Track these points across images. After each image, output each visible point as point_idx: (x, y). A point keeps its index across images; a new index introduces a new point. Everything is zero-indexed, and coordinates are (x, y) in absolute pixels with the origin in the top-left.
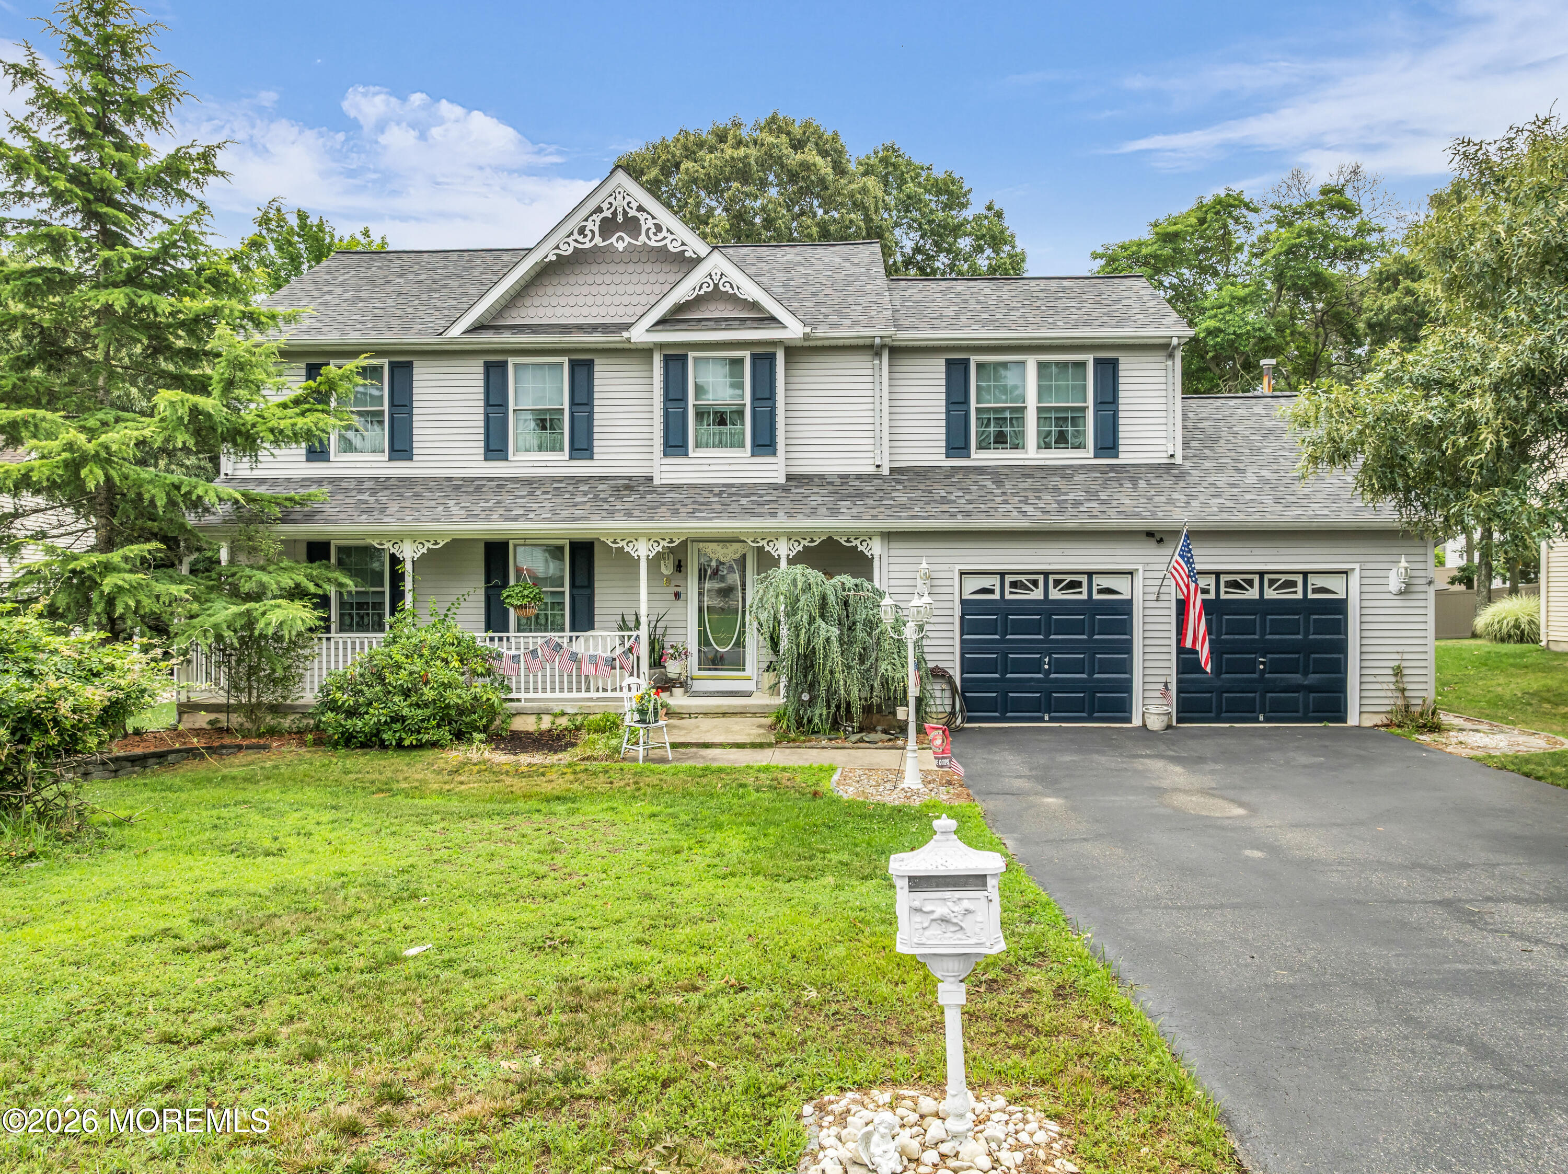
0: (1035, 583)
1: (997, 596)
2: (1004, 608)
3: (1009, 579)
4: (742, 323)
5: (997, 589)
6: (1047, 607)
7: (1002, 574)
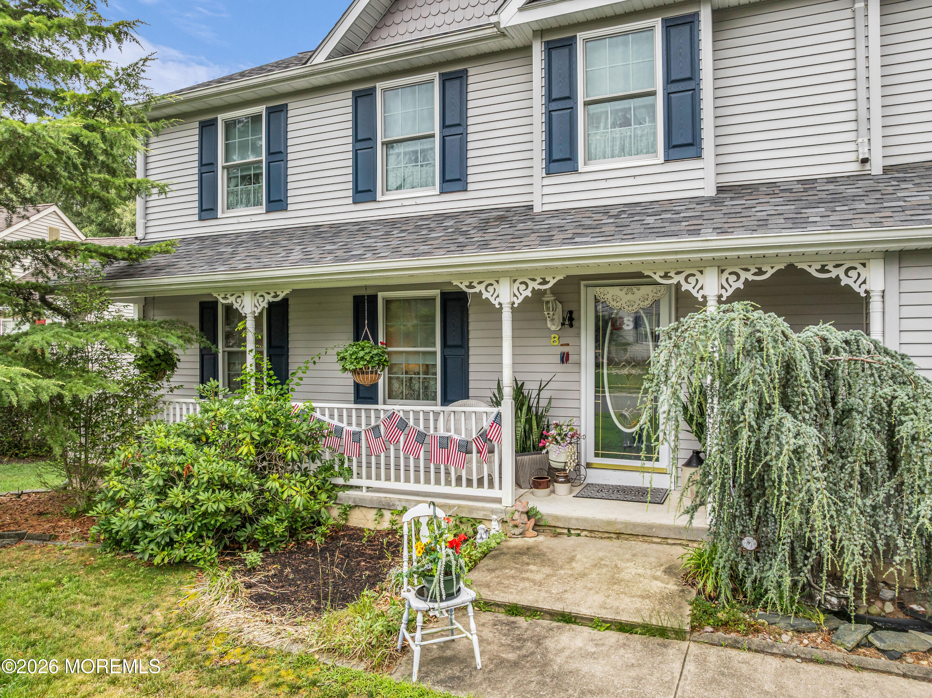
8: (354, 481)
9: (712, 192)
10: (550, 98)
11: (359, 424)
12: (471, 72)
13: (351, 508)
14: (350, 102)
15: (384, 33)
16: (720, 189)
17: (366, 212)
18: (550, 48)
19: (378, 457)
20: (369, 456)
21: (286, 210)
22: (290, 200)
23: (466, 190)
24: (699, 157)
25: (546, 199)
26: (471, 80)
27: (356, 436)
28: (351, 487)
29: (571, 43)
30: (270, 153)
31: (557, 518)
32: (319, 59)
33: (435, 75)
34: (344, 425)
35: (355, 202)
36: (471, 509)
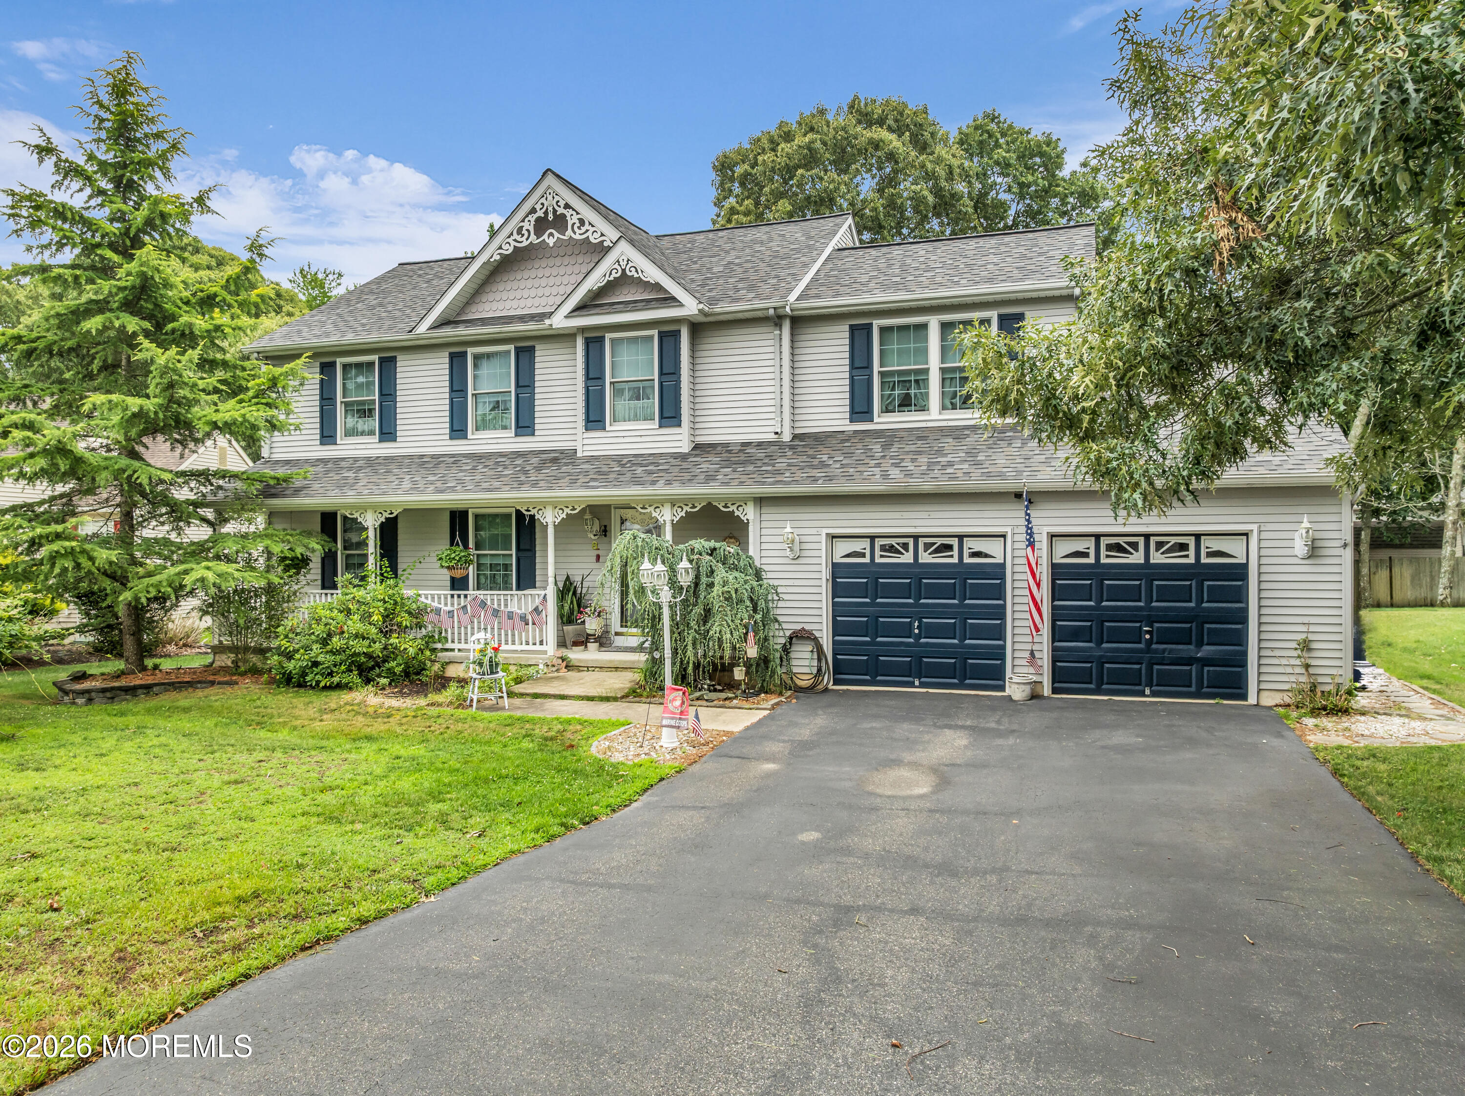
0: (905, 546)
1: (867, 560)
2: (873, 572)
3: (879, 542)
4: (647, 304)
5: (868, 552)
6: (917, 571)
7: (872, 538)
8: (449, 645)
9: (686, 448)
10: (588, 377)
11: (452, 605)
12: (536, 347)
13: (448, 663)
14: (447, 360)
15: (474, 308)
16: (694, 447)
17: (459, 447)
18: (588, 342)
19: (466, 628)
20: (459, 628)
21: (395, 441)
22: (398, 434)
23: (533, 435)
24: (679, 425)
25: (586, 448)
26: (537, 353)
27: (451, 613)
28: (447, 650)
29: (601, 340)
30: (381, 394)
31: (580, 660)
32: (423, 328)
33: (511, 347)
34: (442, 606)
35: (451, 438)
36: (528, 659)
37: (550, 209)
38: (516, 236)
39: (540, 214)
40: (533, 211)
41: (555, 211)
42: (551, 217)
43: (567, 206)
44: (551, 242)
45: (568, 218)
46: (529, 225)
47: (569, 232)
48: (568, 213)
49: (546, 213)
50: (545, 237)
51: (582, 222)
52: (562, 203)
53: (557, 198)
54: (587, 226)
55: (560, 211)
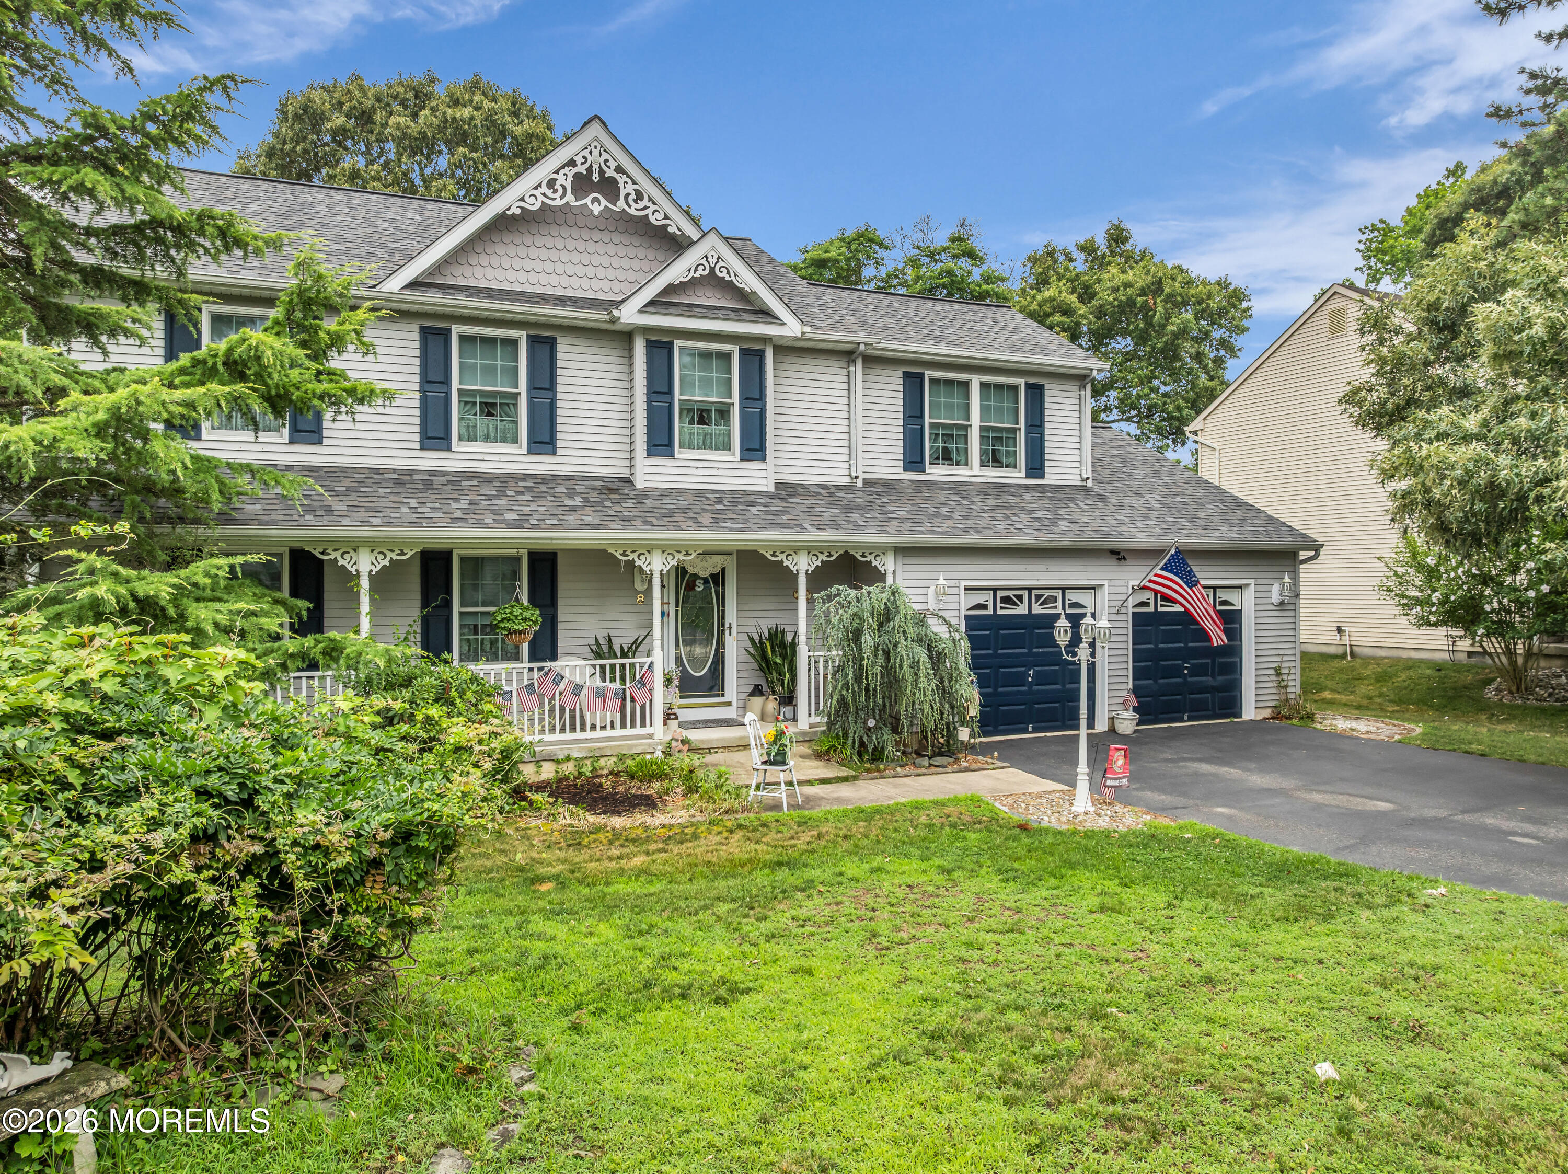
0: (1020, 598)
1: (990, 612)
2: (995, 623)
3: (1000, 594)
5: (990, 604)
6: (1029, 621)
7: (995, 590)
9: (771, 489)
10: (650, 390)
12: (560, 340)
14: (416, 336)
16: (778, 485)
17: (435, 461)
18: (651, 345)
20: (521, 713)
21: (319, 444)
22: (325, 434)
23: (554, 454)
24: (763, 459)
25: (647, 478)
26: (559, 348)
29: (669, 347)
32: (394, 284)
33: (521, 335)
35: (422, 448)
37: (595, 167)
38: (544, 189)
39: (582, 169)
40: (572, 163)
41: (602, 173)
42: (596, 177)
43: (619, 169)
44: (596, 209)
45: (621, 185)
46: (565, 180)
47: (621, 204)
48: (621, 179)
49: (590, 169)
50: (588, 200)
51: (639, 196)
52: (612, 164)
53: (605, 156)
54: (645, 202)
55: (610, 173)
